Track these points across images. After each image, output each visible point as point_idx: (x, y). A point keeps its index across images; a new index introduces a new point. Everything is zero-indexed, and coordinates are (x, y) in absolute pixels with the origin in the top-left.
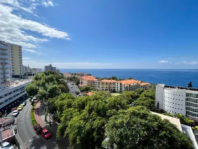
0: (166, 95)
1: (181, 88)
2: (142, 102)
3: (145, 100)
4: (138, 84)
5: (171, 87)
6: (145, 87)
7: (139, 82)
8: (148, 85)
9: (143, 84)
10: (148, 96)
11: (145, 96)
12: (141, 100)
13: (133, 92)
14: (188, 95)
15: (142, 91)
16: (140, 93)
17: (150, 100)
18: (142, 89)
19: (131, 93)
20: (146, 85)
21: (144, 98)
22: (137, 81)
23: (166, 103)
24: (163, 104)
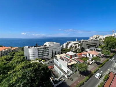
0: (30, 51)
1: (35, 47)
2: (17, 60)
3: (18, 58)
4: (9, 49)
5: (31, 47)
6: (15, 50)
7: (10, 48)
8: (18, 48)
9: (13, 49)
10: (20, 55)
11: (18, 56)
12: (16, 59)
13: (6, 56)
14: (38, 49)
15: (14, 53)
16: (13, 55)
17: (22, 57)
18: (13, 52)
19: (4, 57)
20: (16, 49)
21: (18, 57)
22: (8, 48)
23: (30, 56)
24: (29, 57)
